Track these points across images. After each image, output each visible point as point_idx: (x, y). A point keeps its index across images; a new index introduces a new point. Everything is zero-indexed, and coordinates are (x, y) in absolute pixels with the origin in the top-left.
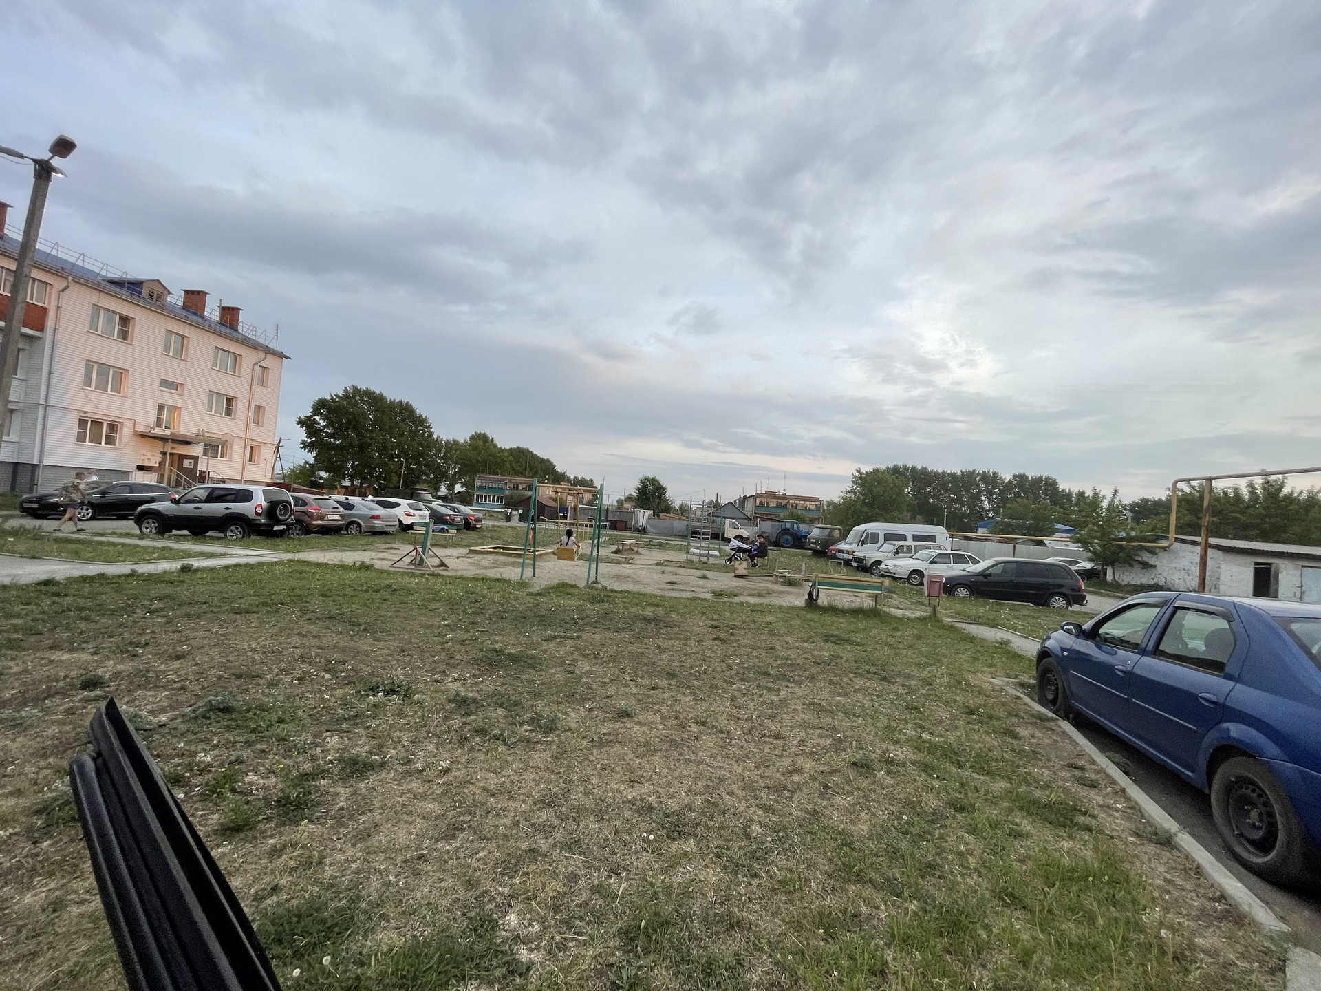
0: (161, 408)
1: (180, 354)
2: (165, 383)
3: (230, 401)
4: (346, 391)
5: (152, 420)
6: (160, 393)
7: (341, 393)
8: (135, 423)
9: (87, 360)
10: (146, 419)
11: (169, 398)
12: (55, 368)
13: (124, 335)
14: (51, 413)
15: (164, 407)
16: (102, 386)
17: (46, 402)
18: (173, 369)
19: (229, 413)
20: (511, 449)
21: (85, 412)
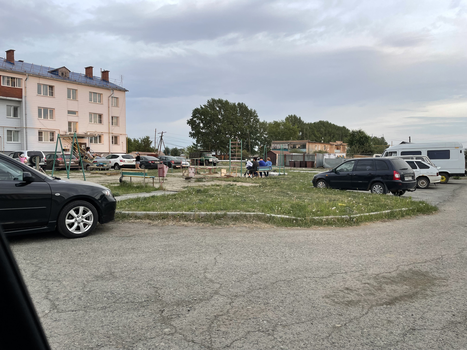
0: (70, 123)
1: (75, 98)
2: (70, 112)
3: (100, 116)
4: (208, 102)
5: (66, 128)
6: (69, 117)
7: (206, 104)
8: (59, 131)
9: (38, 107)
10: (63, 129)
11: (72, 118)
12: (27, 113)
13: (52, 94)
14: (28, 131)
15: (71, 123)
16: (45, 117)
17: (26, 126)
18: (73, 106)
19: (100, 122)
20: (315, 123)
21: (40, 129)
